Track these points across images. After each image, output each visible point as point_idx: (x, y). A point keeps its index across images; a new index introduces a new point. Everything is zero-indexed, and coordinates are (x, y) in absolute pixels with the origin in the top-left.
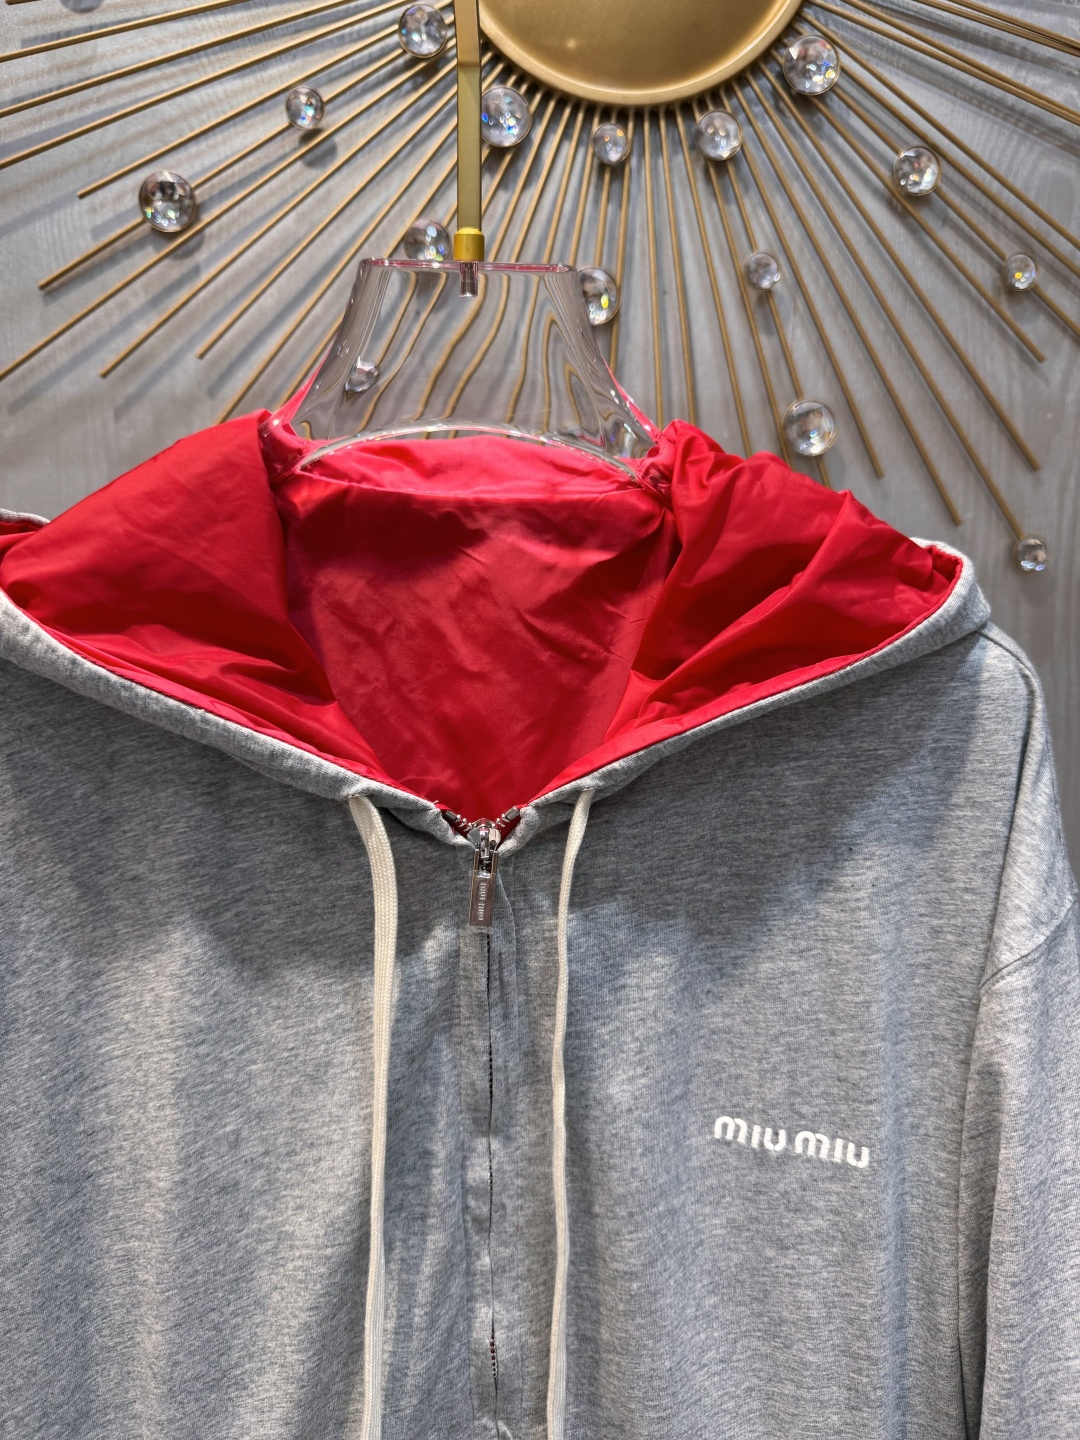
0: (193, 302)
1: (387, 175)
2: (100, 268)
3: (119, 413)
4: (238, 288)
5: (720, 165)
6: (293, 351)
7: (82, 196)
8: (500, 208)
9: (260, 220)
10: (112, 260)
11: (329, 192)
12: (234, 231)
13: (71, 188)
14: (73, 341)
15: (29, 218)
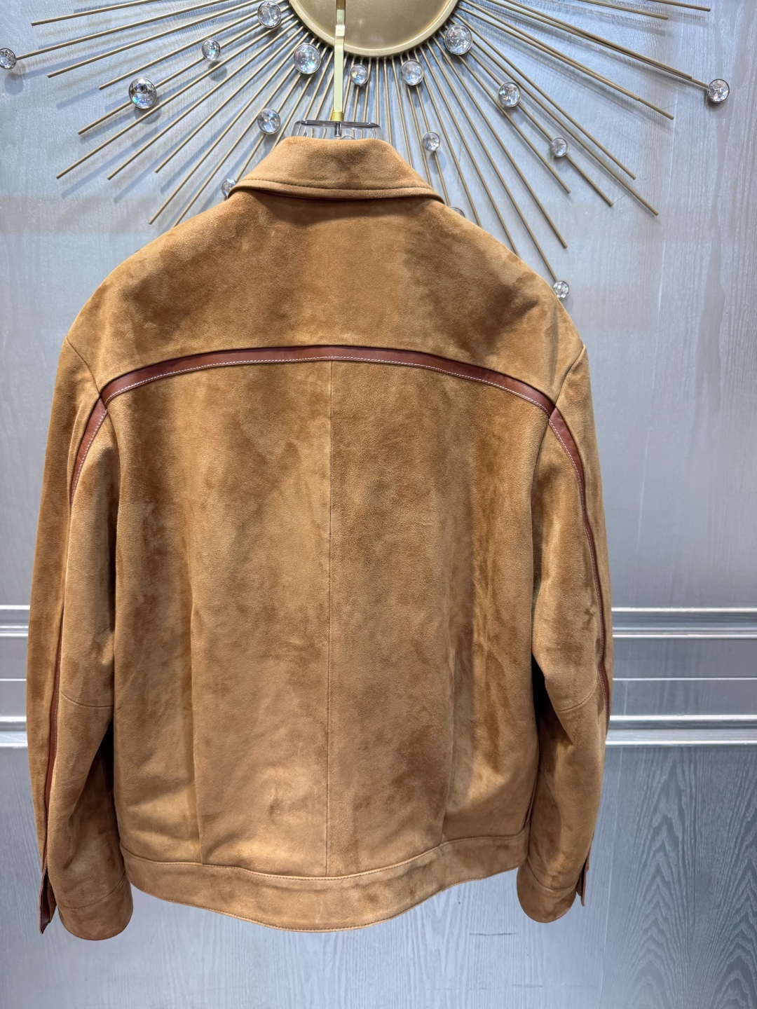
5: (413, 88)
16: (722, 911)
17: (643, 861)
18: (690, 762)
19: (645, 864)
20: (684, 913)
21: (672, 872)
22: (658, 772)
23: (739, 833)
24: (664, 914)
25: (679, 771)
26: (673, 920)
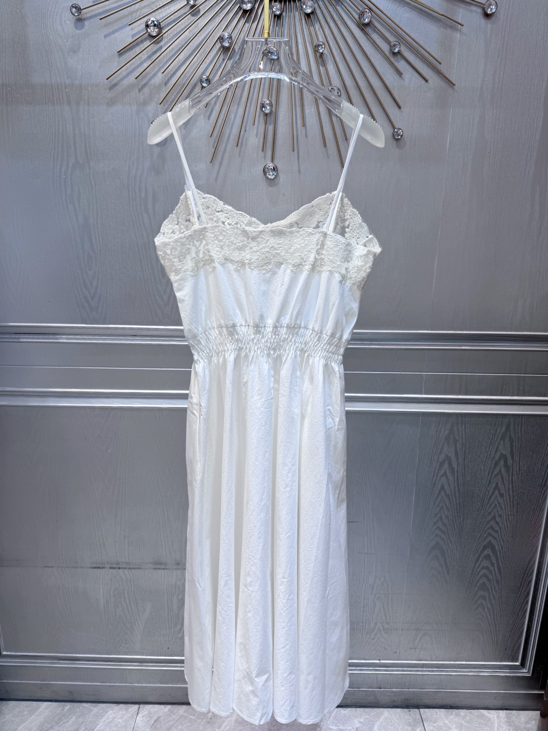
0: (160, 57)
1: (214, 18)
2: (134, 47)
3: (139, 91)
4: (173, 53)
5: (308, 15)
6: (188, 72)
7: (130, 25)
8: (247, 29)
9: (179, 32)
10: (138, 44)
11: (198, 24)
12: (172, 36)
13: (126, 22)
14: (127, 69)
15: (114, 32)
16: (480, 513)
17: (434, 482)
18: (462, 423)
19: (435, 483)
20: (457, 513)
21: (451, 488)
22: (443, 429)
23: (491, 467)
24: (446, 514)
25: (455, 428)
26: (451, 518)
